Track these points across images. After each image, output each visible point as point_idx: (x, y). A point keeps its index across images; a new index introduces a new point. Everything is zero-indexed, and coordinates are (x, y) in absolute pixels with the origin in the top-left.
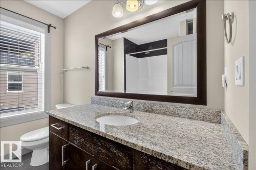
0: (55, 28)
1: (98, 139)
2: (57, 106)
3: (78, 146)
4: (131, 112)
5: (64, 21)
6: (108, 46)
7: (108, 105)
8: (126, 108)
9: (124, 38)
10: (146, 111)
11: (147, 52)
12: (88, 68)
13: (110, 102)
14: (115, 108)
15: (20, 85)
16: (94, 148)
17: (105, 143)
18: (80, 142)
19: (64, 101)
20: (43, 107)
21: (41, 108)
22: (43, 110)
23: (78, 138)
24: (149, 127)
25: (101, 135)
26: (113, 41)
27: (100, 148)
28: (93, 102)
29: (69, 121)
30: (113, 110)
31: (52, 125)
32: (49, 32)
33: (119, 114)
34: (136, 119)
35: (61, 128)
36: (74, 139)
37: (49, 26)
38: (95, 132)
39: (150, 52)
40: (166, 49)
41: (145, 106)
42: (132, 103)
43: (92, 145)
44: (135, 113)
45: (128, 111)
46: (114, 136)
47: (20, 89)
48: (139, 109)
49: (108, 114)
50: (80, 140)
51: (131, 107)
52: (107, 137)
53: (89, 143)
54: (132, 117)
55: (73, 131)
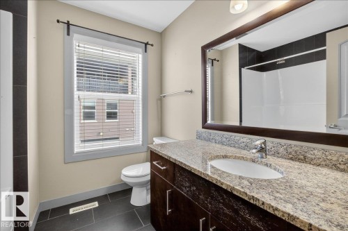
0: (152, 45)
1: (219, 193)
2: (154, 139)
3: (187, 194)
4: (262, 157)
5: (162, 35)
6: (215, 60)
7: (222, 143)
8: (254, 151)
9: (239, 44)
10: (291, 159)
11: (280, 60)
12: (191, 92)
13: (224, 139)
14: (233, 149)
15: (116, 113)
16: (210, 204)
17: (230, 201)
18: (191, 191)
19: (161, 134)
20: (141, 139)
21: (138, 140)
22: (141, 143)
23: (188, 184)
24: (310, 189)
25: (224, 187)
26: (221, 52)
27: (221, 206)
28: (199, 137)
29: (175, 160)
30: (231, 151)
31: (154, 163)
32: (146, 51)
33: (243, 158)
34: (275, 169)
35: (165, 168)
36: (182, 185)
37: (146, 44)
38: (214, 182)
39: (285, 60)
40: (325, 50)
41: (289, 150)
42: (265, 143)
43: (207, 198)
44: (271, 159)
45: (258, 155)
46: (248, 193)
47: (115, 118)
48: (276, 154)
49: (225, 157)
50: (190, 187)
51: (262, 150)
52: (235, 193)
53: (204, 194)
54: (267, 165)
55: (181, 174)
